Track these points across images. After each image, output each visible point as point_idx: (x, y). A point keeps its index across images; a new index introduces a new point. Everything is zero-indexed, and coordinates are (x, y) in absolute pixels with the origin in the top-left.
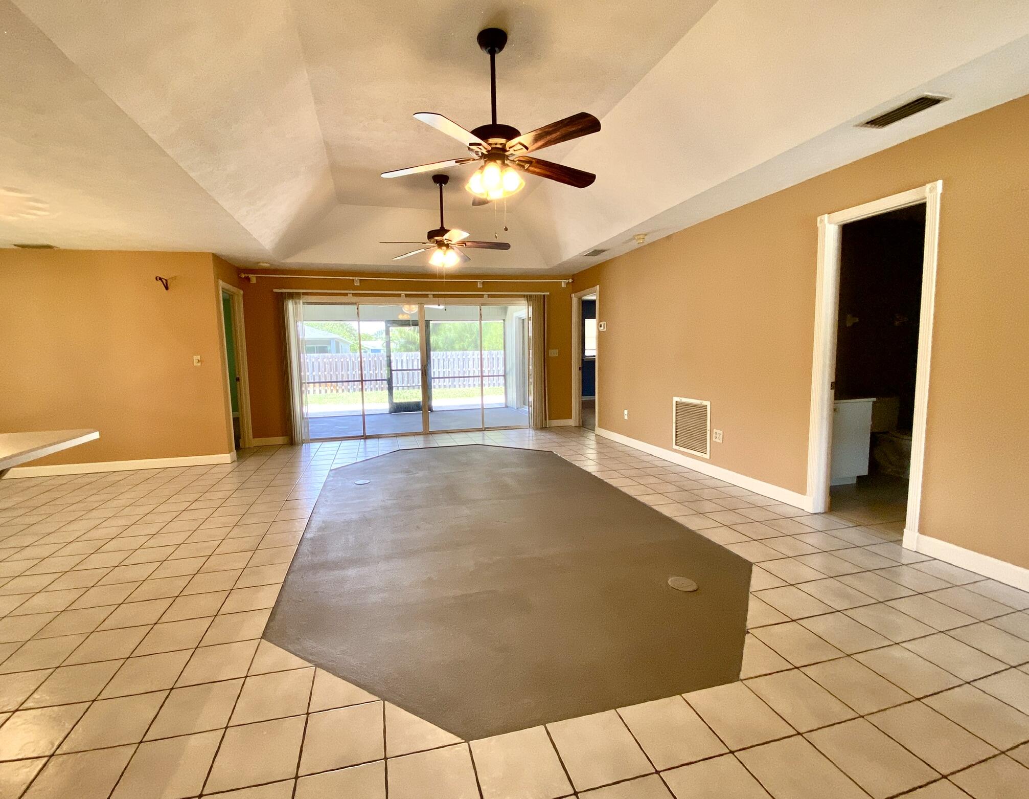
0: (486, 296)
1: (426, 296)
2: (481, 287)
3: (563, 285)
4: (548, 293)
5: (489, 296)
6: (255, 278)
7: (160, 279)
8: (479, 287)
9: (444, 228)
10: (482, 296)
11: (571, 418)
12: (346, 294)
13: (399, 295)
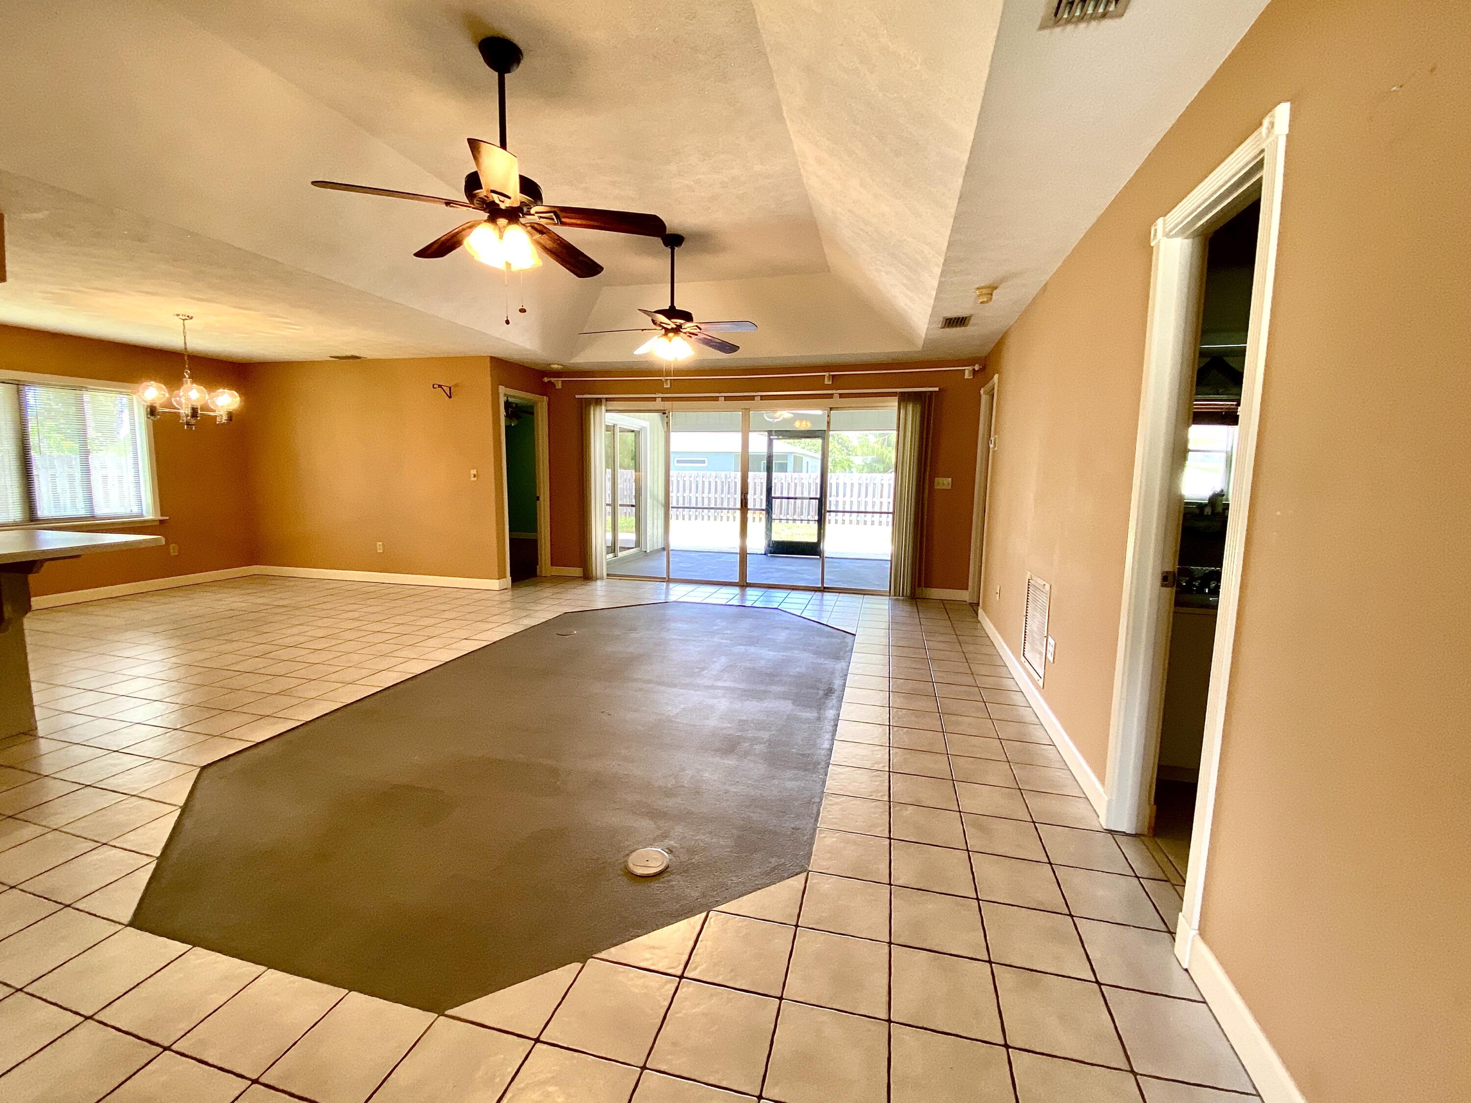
0: (836, 397)
1: (752, 398)
2: (830, 383)
3: (967, 375)
4: (937, 389)
5: (841, 396)
6: (560, 382)
7: (440, 386)
8: (826, 383)
9: (675, 307)
10: (831, 396)
11: (967, 589)
12: (654, 399)
13: (716, 399)
